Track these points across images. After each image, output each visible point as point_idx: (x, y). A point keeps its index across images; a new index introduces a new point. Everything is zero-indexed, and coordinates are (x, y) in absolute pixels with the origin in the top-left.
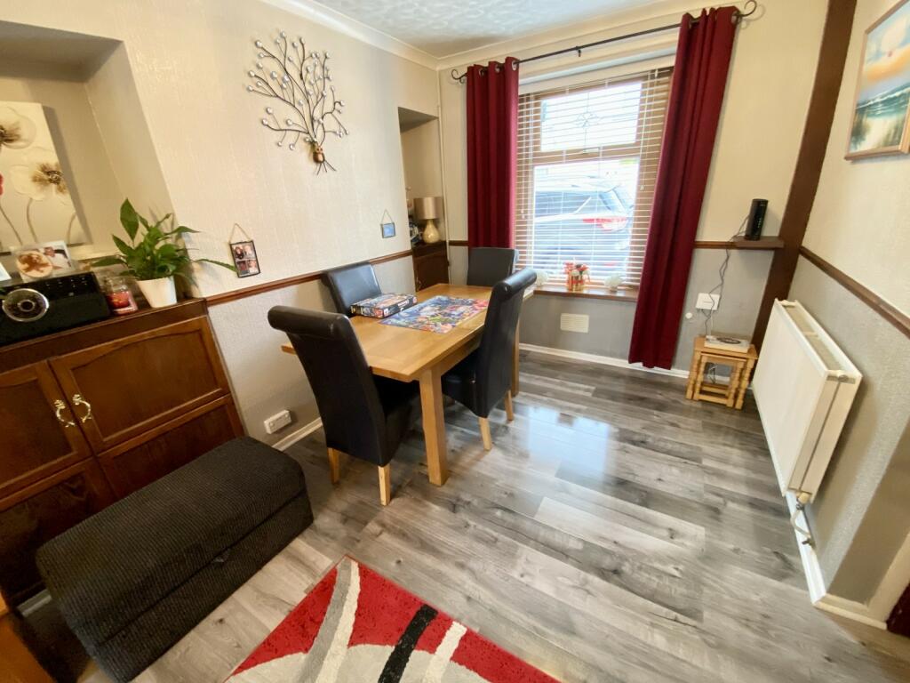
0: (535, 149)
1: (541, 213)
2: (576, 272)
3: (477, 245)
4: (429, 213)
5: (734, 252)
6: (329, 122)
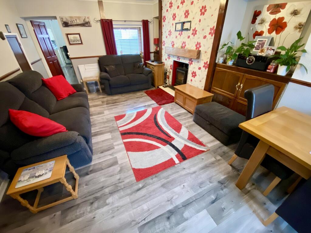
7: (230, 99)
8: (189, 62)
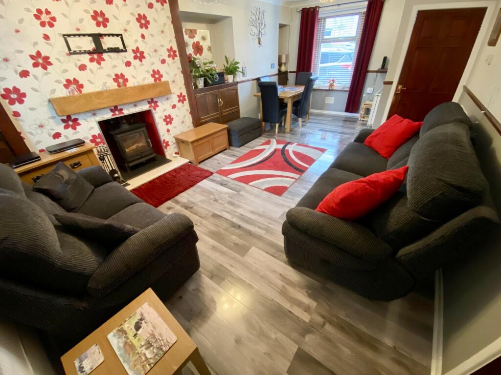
0: (322, 37)
1: (322, 63)
2: (332, 82)
3: (299, 71)
4: (283, 61)
5: (379, 74)
6: (263, 32)
7: (219, 118)
8: (150, 107)
